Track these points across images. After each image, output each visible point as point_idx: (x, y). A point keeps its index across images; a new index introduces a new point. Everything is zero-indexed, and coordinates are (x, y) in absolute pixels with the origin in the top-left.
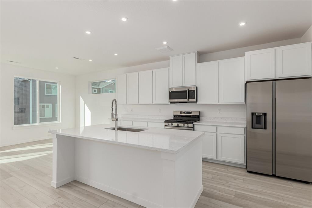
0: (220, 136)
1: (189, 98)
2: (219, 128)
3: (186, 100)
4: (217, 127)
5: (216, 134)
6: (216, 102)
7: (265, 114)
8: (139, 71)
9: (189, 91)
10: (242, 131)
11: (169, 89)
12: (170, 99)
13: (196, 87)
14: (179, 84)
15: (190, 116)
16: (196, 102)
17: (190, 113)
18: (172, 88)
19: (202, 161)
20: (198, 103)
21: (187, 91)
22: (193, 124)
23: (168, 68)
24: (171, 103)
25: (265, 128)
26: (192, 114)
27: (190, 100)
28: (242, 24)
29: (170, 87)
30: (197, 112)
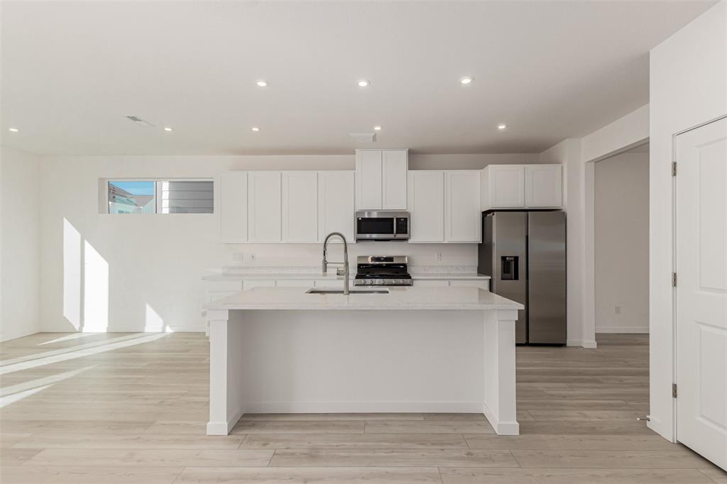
1: (397, 233)
3: (391, 236)
6: (440, 240)
7: (516, 259)
8: (283, 170)
9: (397, 219)
11: (355, 213)
12: (358, 233)
13: (407, 213)
15: (388, 266)
16: (407, 239)
17: (391, 259)
18: (363, 212)
20: (410, 241)
21: (393, 219)
23: (352, 172)
24: (359, 240)
25: (516, 278)
26: (395, 262)
27: (399, 236)
28: (502, 127)
29: (357, 210)
30: (404, 257)
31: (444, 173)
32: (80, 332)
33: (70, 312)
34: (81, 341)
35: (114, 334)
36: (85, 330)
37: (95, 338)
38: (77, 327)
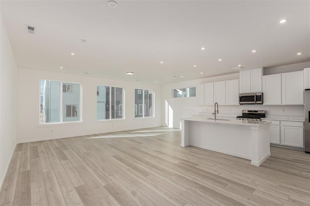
0: (282, 128)
2: (282, 122)
3: (254, 102)
4: (280, 121)
5: (280, 126)
6: (280, 104)
8: (214, 82)
9: (256, 96)
10: (302, 124)
11: (239, 94)
12: (240, 101)
13: (262, 93)
14: (247, 90)
15: (256, 114)
16: (262, 103)
17: (257, 111)
18: (242, 94)
19: (270, 146)
20: (264, 104)
21: (254, 96)
22: (260, 119)
23: (238, 80)
24: (241, 104)
26: (259, 112)
27: (257, 102)
28: (299, 54)
29: (240, 93)
30: (263, 111)
31: (281, 75)
32: (168, 127)
33: (166, 122)
34: (168, 129)
35: (174, 128)
36: (169, 127)
37: (171, 128)
38: (167, 126)
